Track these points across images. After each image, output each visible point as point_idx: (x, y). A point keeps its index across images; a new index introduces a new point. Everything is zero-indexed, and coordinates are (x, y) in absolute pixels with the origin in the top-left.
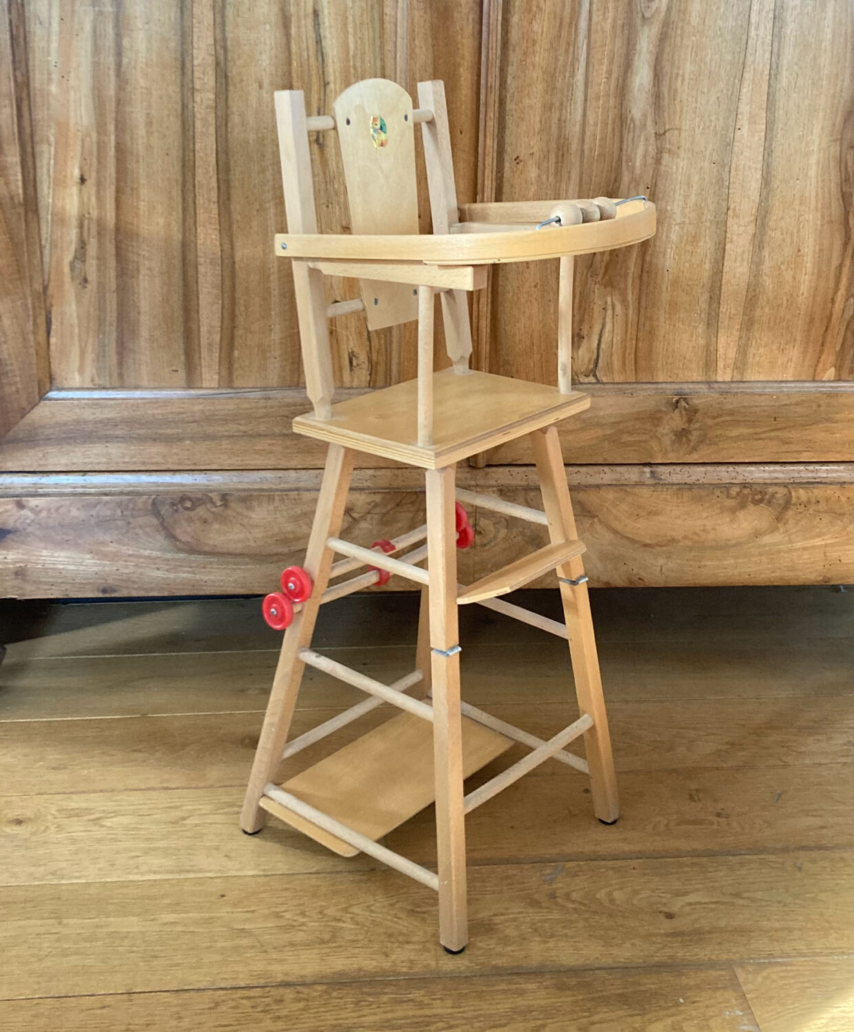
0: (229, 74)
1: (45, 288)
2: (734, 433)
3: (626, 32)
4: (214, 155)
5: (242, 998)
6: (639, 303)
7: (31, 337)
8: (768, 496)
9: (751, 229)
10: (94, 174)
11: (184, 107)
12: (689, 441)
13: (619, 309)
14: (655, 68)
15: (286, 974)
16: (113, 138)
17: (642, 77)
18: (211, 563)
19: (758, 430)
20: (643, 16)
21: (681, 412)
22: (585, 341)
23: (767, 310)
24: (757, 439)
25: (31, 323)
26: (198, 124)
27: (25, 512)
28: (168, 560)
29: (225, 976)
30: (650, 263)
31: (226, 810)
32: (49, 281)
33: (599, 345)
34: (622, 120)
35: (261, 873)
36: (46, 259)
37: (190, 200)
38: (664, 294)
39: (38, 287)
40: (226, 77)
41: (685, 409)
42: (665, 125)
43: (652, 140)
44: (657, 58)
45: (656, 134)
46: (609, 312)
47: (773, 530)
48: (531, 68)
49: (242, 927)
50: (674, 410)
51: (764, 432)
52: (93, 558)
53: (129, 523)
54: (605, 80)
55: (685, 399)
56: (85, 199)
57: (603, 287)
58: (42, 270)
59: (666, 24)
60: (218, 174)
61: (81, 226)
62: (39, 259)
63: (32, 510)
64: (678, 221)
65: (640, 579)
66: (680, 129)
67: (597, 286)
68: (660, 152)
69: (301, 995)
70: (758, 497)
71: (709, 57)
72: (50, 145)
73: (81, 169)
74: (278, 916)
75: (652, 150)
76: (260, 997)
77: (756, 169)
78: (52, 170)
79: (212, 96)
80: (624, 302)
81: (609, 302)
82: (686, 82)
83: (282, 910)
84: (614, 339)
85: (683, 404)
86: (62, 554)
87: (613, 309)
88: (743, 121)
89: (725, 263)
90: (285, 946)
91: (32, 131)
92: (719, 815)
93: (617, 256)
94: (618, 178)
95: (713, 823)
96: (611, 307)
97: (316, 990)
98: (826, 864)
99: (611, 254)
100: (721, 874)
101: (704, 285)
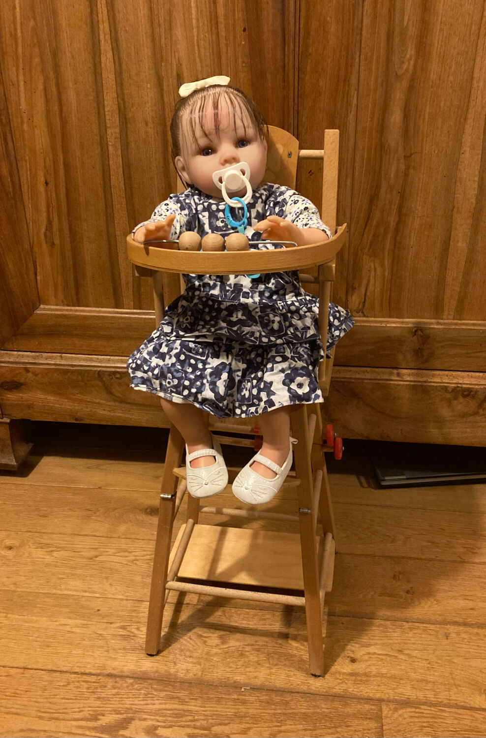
0: (127, 117)
1: (32, 248)
2: (454, 352)
3: (384, 85)
4: (121, 169)
5: (83, 681)
6: (392, 268)
7: (25, 276)
8: (472, 393)
9: (470, 222)
10: (53, 180)
11: (101, 138)
12: (422, 356)
13: (378, 270)
14: (405, 111)
16: (61, 157)
17: (396, 117)
19: (469, 351)
20: (397, 74)
21: (418, 338)
22: (356, 291)
23: (479, 275)
24: (468, 357)
25: (25, 268)
26: (110, 149)
27: (30, 374)
28: (109, 406)
29: (80, 665)
30: (400, 243)
31: (121, 554)
32: (33, 243)
33: (365, 294)
34: (381, 147)
35: (125, 598)
36: (31, 231)
37: (109, 196)
38: (409, 262)
39: (26, 246)
40: (125, 118)
41: (421, 336)
42: (411, 149)
43: (402, 161)
44: (406, 103)
45: (405, 156)
46: (372, 273)
47: (476, 414)
48: (318, 111)
49: (101, 633)
50: (414, 336)
51: (474, 353)
52: (68, 402)
53: (86, 384)
54: (370, 119)
55: (421, 330)
56: (49, 195)
57: (368, 256)
58: (29, 236)
59: (413, 79)
60: (124, 180)
61: (48, 212)
62: (26, 230)
63: (33, 373)
64: (420, 214)
65: (388, 436)
66: (422, 153)
67: (364, 256)
68: (408, 168)
69: (117, 685)
70: (465, 393)
71: (443, 102)
72: (26, 162)
73: (45, 176)
74: (123, 628)
75: (403, 167)
76: (94, 682)
77: (474, 181)
78: (29, 178)
79: (118, 131)
80: (382, 265)
81: (372, 266)
82: (427, 120)
83: (128, 624)
84: (376, 290)
85: (420, 332)
86: (52, 398)
87: (375, 271)
88: (466, 148)
89: (451, 243)
90: (120, 649)
91: (15, 153)
92: (408, 592)
93: (378, 236)
94: (378, 187)
95: (402, 597)
96: (373, 270)
97: (126, 682)
98: (466, 636)
99: (374, 236)
100: (396, 634)
101: (436, 257)
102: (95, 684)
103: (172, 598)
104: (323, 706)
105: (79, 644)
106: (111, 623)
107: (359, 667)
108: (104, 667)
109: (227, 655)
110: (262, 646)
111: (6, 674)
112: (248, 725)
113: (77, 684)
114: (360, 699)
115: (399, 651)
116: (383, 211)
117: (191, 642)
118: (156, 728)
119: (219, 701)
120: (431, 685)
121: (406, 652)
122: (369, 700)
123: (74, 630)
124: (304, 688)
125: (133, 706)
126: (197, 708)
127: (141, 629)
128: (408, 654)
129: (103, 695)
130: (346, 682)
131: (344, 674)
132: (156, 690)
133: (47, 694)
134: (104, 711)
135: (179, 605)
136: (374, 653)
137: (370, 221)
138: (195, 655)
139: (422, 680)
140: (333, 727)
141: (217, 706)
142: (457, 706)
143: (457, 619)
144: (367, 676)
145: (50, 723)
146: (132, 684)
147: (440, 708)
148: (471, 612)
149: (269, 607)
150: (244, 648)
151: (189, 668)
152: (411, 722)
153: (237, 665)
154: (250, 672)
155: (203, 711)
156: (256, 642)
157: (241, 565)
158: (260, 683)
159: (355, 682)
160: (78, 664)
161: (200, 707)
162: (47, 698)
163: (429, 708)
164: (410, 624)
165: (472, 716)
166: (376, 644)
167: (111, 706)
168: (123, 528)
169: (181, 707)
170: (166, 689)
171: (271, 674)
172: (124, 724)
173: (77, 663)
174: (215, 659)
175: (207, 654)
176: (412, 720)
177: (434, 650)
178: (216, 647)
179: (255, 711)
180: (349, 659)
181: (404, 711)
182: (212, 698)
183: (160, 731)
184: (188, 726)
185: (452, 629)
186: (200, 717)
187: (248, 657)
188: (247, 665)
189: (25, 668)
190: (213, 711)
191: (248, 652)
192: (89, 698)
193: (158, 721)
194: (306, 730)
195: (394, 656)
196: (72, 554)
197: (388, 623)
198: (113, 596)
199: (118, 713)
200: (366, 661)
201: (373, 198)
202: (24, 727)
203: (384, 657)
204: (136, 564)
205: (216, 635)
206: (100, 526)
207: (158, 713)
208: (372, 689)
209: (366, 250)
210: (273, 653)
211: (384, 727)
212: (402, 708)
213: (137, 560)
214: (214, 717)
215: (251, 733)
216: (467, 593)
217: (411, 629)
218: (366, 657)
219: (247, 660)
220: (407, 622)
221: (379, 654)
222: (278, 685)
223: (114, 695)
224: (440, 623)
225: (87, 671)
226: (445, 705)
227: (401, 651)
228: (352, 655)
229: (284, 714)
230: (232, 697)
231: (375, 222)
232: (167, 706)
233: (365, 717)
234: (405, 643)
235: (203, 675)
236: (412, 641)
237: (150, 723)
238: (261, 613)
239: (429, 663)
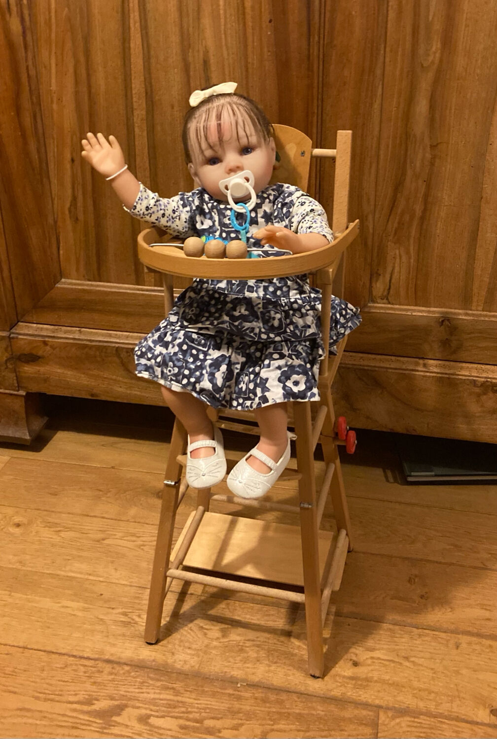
0: (154, 100)
1: (56, 222)
2: (483, 344)
3: (410, 76)
4: (147, 149)
5: (81, 665)
6: (418, 256)
7: (48, 250)
11: (128, 119)
12: (450, 347)
13: (404, 258)
14: (431, 101)
15: (112, 655)
17: (422, 107)
18: (150, 387)
21: (445, 328)
22: (381, 277)
25: (48, 242)
26: (136, 130)
27: (48, 348)
28: (126, 383)
29: (79, 649)
30: (426, 231)
31: (128, 538)
32: (57, 218)
33: (390, 281)
34: (407, 136)
35: (129, 584)
36: (55, 206)
38: (436, 251)
39: (51, 221)
40: (152, 101)
41: (448, 326)
42: (437, 140)
43: (428, 150)
44: (432, 93)
45: (431, 145)
46: (398, 260)
49: (102, 618)
50: (440, 326)
52: (85, 377)
53: (103, 360)
54: (396, 109)
55: (448, 320)
56: (75, 172)
57: (393, 244)
58: (53, 211)
59: (439, 71)
60: (149, 161)
61: (73, 188)
62: (51, 205)
63: (51, 347)
64: (447, 204)
65: (414, 430)
66: (448, 143)
67: (389, 243)
68: (433, 158)
69: (113, 671)
72: (53, 139)
73: (72, 154)
74: (125, 614)
75: (429, 156)
76: (91, 667)
78: (55, 154)
80: (408, 253)
81: (397, 253)
83: (129, 611)
84: (401, 278)
85: (447, 323)
86: (69, 373)
87: (401, 258)
88: (494, 140)
89: (479, 234)
90: (120, 635)
91: (43, 131)
92: (422, 597)
93: (403, 224)
94: (404, 174)
95: (415, 602)
96: (398, 257)
97: (123, 669)
98: (477, 647)
99: (399, 223)
100: (403, 640)
101: (463, 247)
102: (92, 669)
103: (175, 587)
104: (319, 707)
105: (80, 627)
106: (113, 609)
107: (361, 671)
108: (102, 652)
109: (227, 648)
110: (263, 642)
111: (6, 652)
112: (240, 722)
113: (74, 667)
114: (358, 704)
115: (404, 657)
116: (409, 199)
117: (192, 633)
118: (149, 716)
119: (214, 695)
120: (433, 695)
121: (412, 659)
122: (366, 705)
123: (76, 612)
124: (302, 689)
125: (127, 693)
126: (191, 701)
127: (142, 616)
128: (413, 662)
129: (99, 680)
130: (346, 685)
131: (344, 677)
132: (152, 679)
133: (45, 674)
134: (99, 696)
135: (182, 596)
136: (379, 658)
137: (394, 208)
138: (194, 646)
139: (424, 690)
140: (326, 730)
141: (212, 700)
142: (457, 719)
143: (470, 629)
144: (368, 681)
145: (46, 703)
146: (129, 672)
147: (439, 719)
148: (487, 623)
149: (276, 603)
150: (244, 643)
151: (187, 659)
152: (408, 731)
153: (235, 660)
154: (248, 668)
155: (197, 704)
156: (257, 637)
157: (249, 557)
158: (257, 679)
159: (355, 687)
160: (77, 648)
161: (195, 699)
162: (44, 679)
163: (428, 719)
164: (420, 630)
165: (472, 730)
166: (382, 649)
167: (106, 691)
168: (133, 511)
169: (176, 698)
170: (162, 678)
171: (269, 671)
172: (119, 710)
173: (76, 646)
174: (214, 652)
175: (207, 646)
176: (409, 729)
177: (443, 659)
178: (216, 639)
179: (248, 708)
180: (351, 662)
181: (402, 719)
182: (207, 692)
183: (152, 720)
184: (180, 718)
185: (464, 639)
186: (193, 710)
187: (247, 653)
188: (245, 660)
189: (25, 648)
190: (207, 704)
191: (248, 647)
192: (85, 682)
193: (151, 710)
194: (299, 731)
195: (398, 662)
196: (78, 535)
197: (397, 627)
198: (117, 581)
199: (112, 699)
200: (369, 665)
201: (398, 186)
202: (20, 705)
203: (387, 663)
204: (142, 549)
205: (217, 628)
206: (109, 508)
207: (153, 702)
208: (371, 695)
209: (391, 238)
210: (274, 650)
211: (379, 735)
212: (398, 717)
213: (144, 545)
214: (208, 711)
215: (242, 729)
216: (486, 602)
217: (420, 635)
218: (369, 662)
219: (246, 655)
220: (418, 628)
221: (383, 660)
222: (275, 683)
223: (110, 681)
224: (452, 632)
225: (86, 656)
226: (446, 718)
227: (407, 658)
228: (354, 658)
229: (279, 713)
230: (227, 691)
231: (399, 211)
232: (162, 696)
233: (361, 722)
234: (411, 650)
235: (200, 668)
236: (421, 649)
237: (144, 712)
238: (266, 608)
239: (435, 673)
